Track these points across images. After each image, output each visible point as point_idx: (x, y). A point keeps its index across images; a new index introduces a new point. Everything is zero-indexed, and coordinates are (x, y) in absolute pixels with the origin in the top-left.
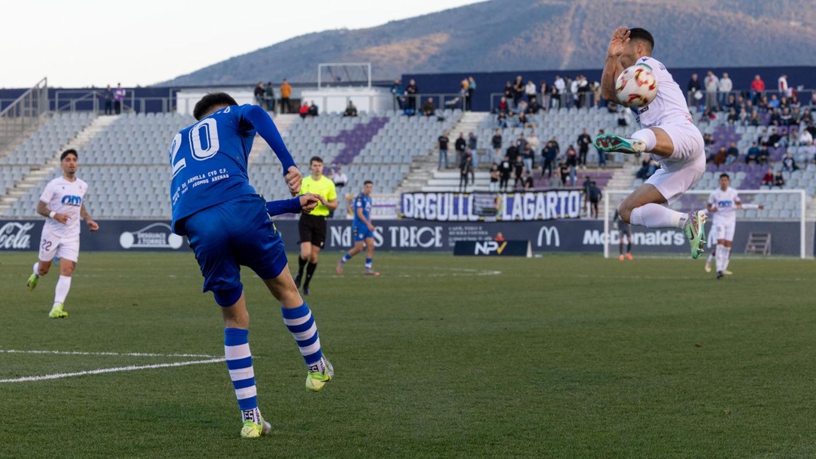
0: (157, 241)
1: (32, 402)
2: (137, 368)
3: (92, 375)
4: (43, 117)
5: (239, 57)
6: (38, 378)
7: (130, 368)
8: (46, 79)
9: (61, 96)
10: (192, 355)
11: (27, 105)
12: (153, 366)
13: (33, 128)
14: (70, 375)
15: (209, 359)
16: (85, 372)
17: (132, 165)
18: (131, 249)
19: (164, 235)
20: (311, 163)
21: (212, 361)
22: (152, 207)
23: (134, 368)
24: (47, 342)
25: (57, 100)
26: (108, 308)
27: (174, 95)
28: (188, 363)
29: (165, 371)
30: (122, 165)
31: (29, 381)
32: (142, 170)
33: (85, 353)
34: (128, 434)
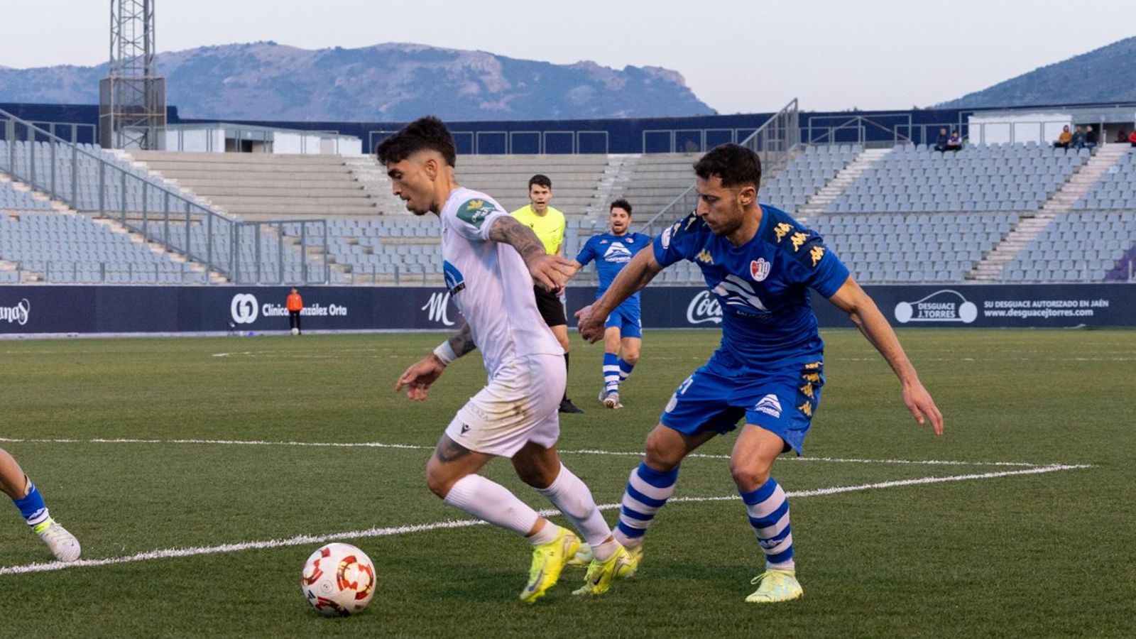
0: (943, 313)
1: (804, 524)
2: (936, 480)
3: (878, 489)
4: (791, 152)
5: (1048, 67)
6: (808, 493)
7: (927, 480)
8: (796, 101)
9: (815, 123)
10: (1007, 464)
11: (771, 135)
12: (958, 478)
13: (780, 166)
14: (850, 489)
15: (1031, 468)
16: (868, 486)
17: (909, 213)
18: (910, 324)
19: (953, 305)
20: (530, 188)
21: (1035, 471)
22: (936, 268)
23: (932, 480)
24: (815, 445)
25: (810, 128)
26: (889, 402)
27: (965, 120)
28: (1003, 474)
29: (974, 484)
30: (896, 213)
31: (796, 498)
32: (923, 219)
33: (866, 461)
34: (935, 567)
